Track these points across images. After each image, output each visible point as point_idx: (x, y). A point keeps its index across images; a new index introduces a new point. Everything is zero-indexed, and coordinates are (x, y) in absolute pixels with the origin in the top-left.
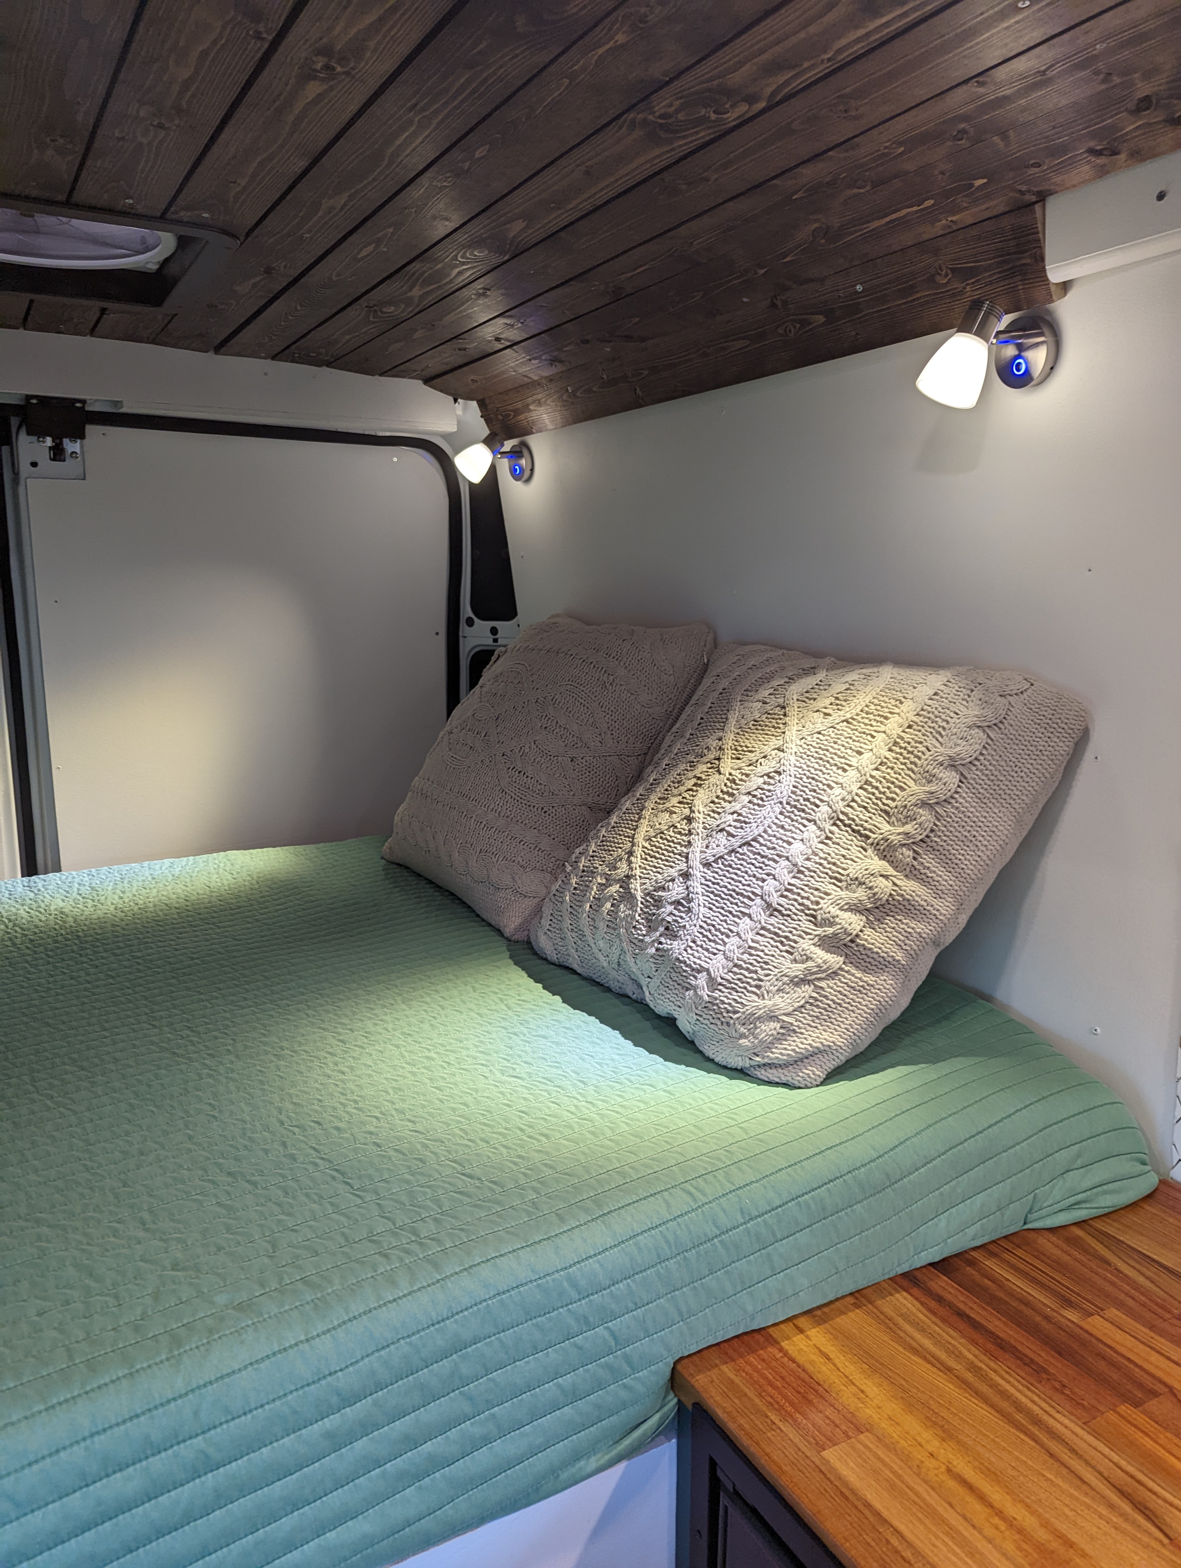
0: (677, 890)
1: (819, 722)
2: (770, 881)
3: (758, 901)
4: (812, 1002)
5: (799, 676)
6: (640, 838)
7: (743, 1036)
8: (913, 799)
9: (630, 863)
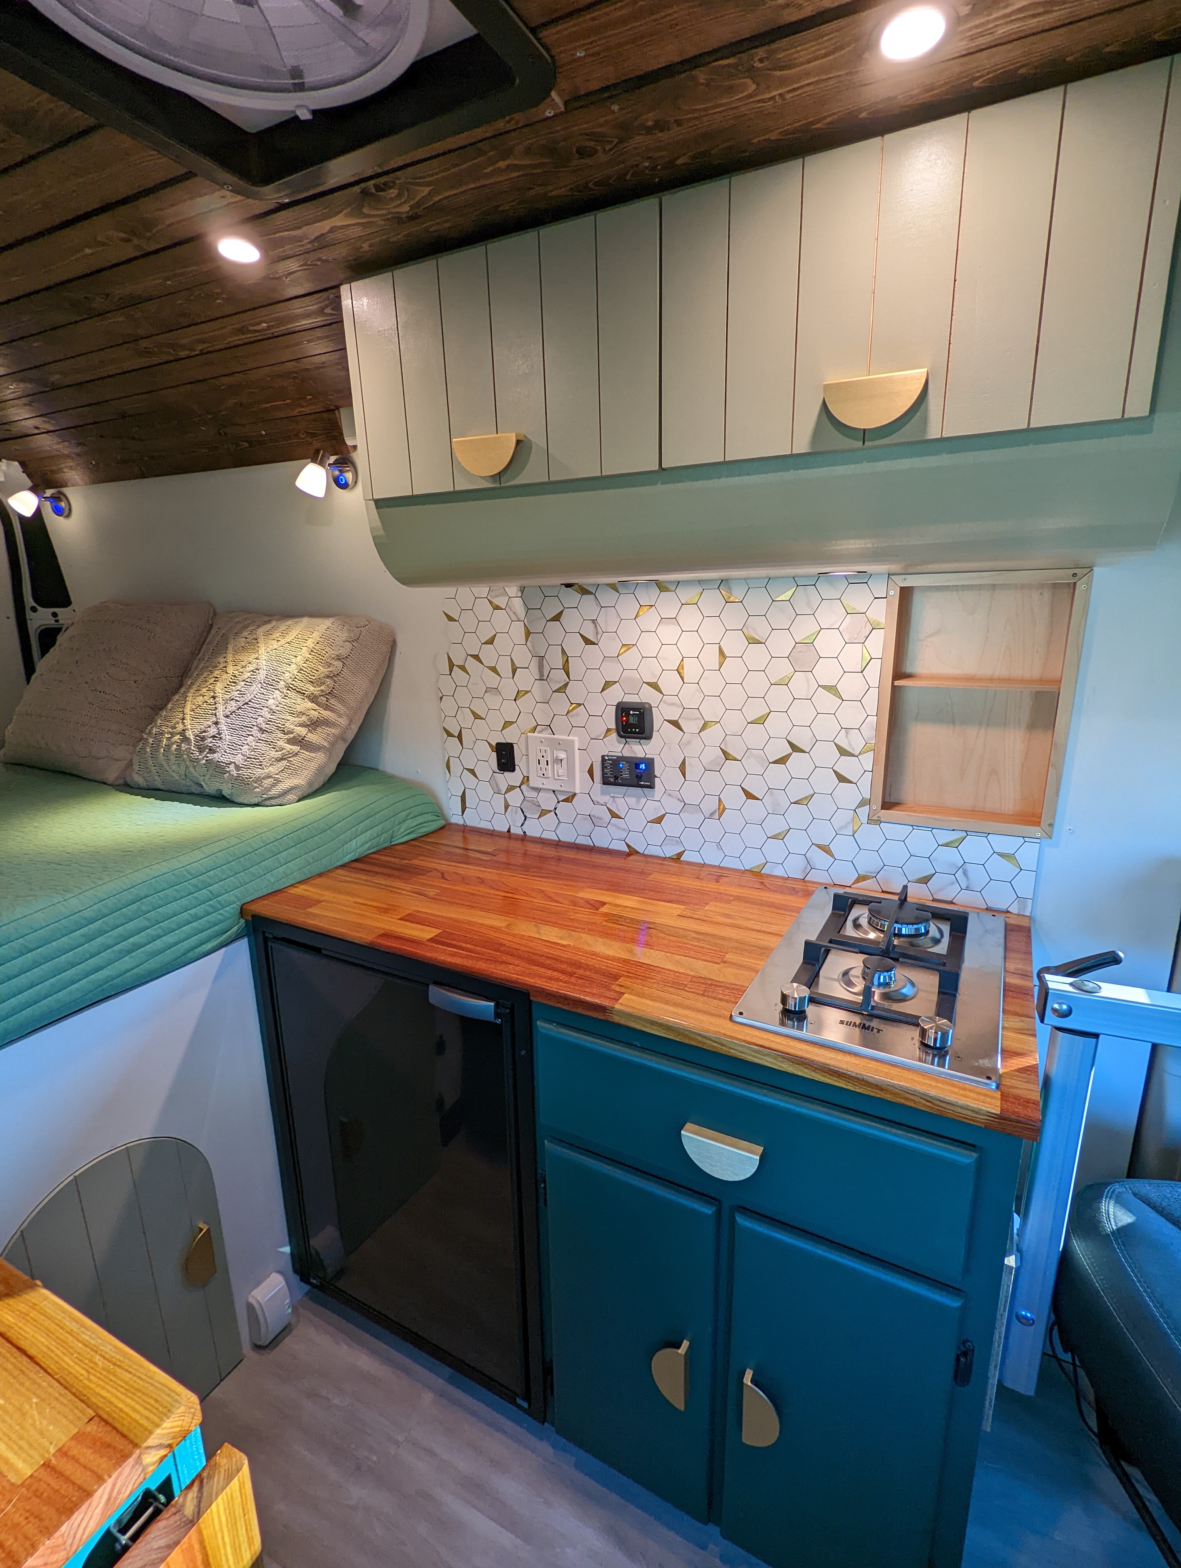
0: (213, 731)
1: (275, 645)
2: (260, 718)
3: (255, 728)
4: (286, 768)
5: (263, 625)
6: (187, 710)
7: (256, 787)
8: (323, 675)
9: (183, 723)
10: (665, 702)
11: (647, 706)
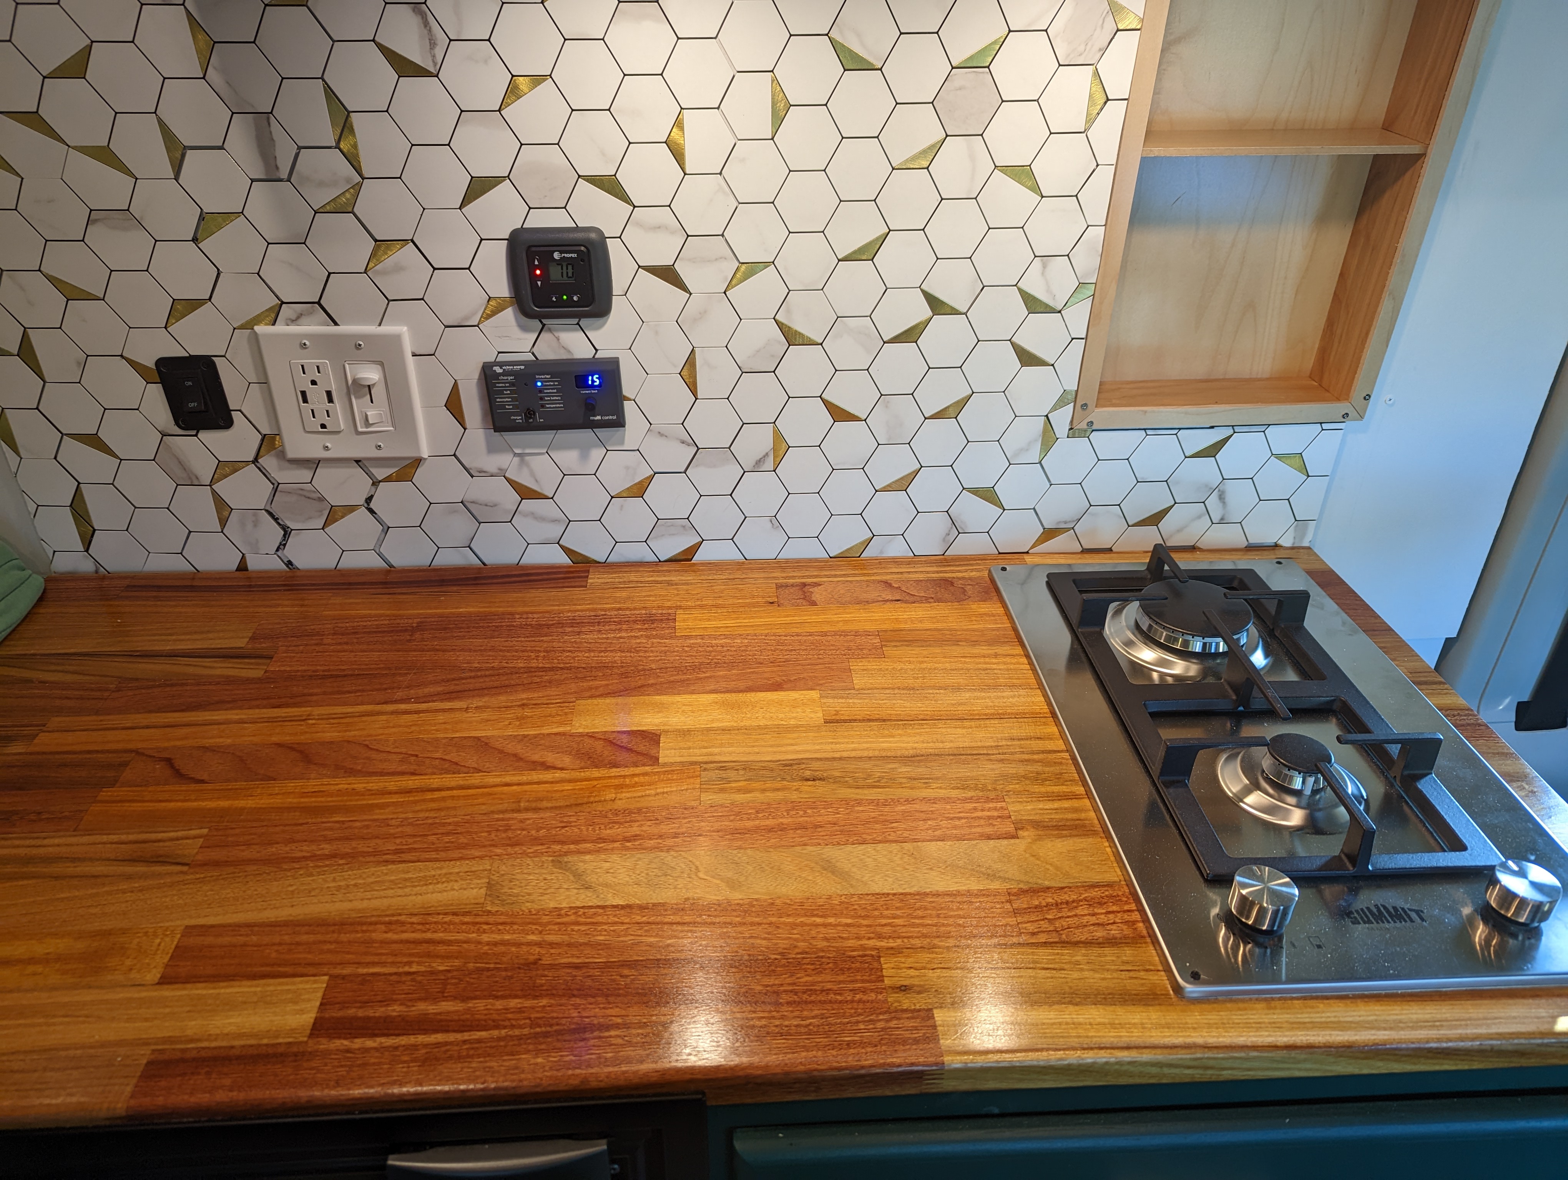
10: (639, 225)
11: (593, 235)
